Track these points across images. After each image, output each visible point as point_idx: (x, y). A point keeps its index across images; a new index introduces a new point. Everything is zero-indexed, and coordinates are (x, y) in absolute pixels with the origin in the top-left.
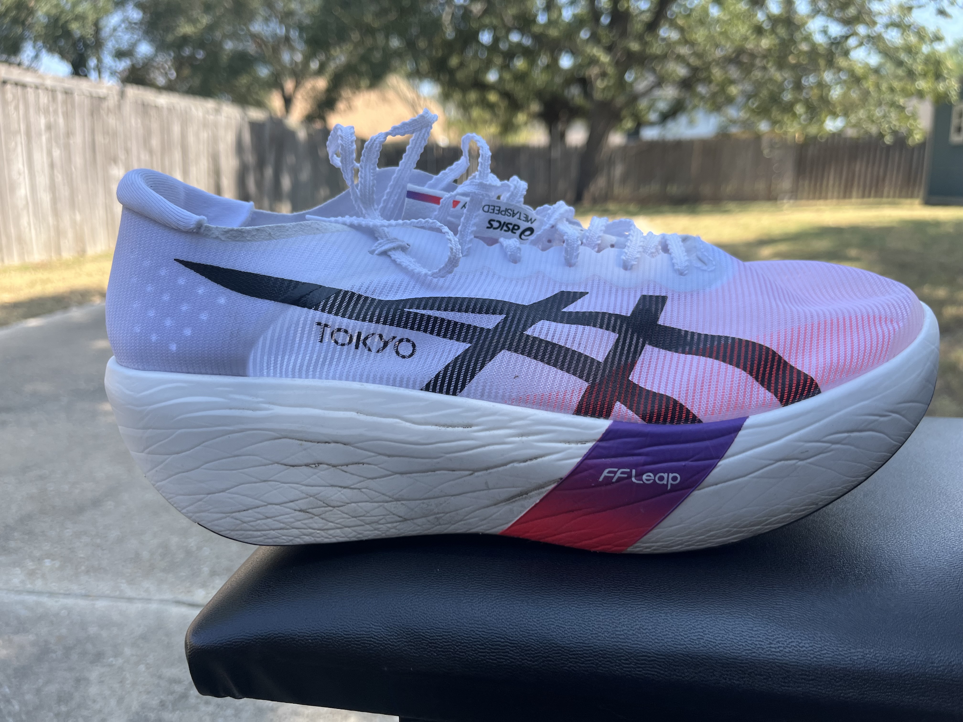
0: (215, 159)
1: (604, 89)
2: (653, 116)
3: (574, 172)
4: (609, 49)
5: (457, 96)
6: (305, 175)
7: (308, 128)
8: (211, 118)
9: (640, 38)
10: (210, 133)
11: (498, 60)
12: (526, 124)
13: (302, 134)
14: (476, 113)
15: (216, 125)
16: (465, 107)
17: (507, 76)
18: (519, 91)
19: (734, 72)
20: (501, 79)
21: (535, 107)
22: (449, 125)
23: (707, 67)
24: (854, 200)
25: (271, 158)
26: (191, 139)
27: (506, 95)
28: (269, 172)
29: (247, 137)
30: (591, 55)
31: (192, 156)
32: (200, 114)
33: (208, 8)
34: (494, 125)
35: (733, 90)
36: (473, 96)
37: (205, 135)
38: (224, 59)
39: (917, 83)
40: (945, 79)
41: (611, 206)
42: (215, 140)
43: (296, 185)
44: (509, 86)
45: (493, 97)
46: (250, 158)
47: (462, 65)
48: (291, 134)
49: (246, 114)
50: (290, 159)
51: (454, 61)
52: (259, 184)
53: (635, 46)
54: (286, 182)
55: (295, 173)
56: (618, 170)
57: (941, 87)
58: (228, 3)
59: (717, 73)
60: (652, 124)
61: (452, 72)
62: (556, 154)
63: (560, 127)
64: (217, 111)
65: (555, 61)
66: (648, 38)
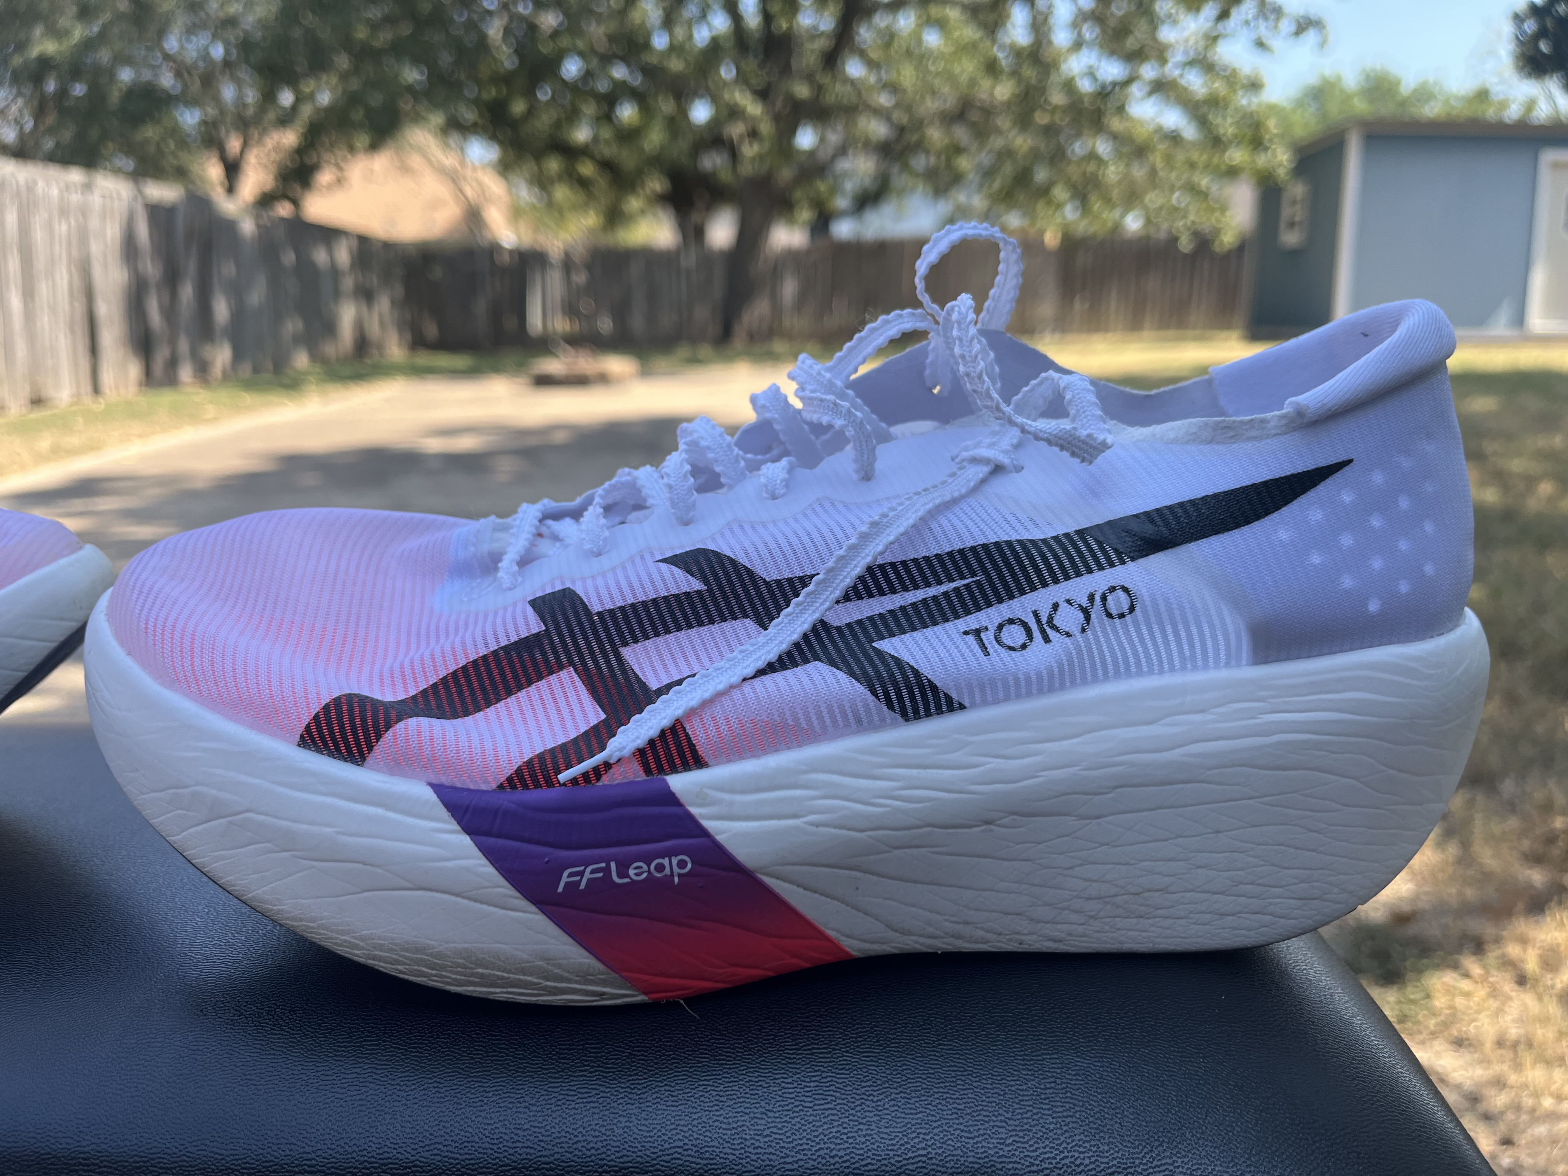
0: (84, 269)
1: (753, 159)
2: (842, 202)
3: (718, 290)
4: (763, 94)
5: (530, 166)
6: (257, 296)
7: (257, 217)
8: (75, 198)
9: (809, 78)
10: (73, 223)
11: (589, 109)
12: (643, 212)
13: (248, 227)
14: (562, 193)
15: (84, 211)
16: (542, 183)
17: (606, 133)
18: (627, 159)
19: (961, 134)
20: (596, 139)
21: (656, 184)
22: (516, 213)
23: (918, 125)
24: (1146, 333)
25: (191, 266)
26: (39, 235)
27: (608, 166)
28: (187, 292)
29: (143, 231)
30: (732, 102)
31: (40, 263)
32: (55, 192)
33: (85, 13)
34: (592, 213)
35: (964, 163)
36: (553, 165)
37: (64, 227)
38: (115, 96)
39: (1227, 154)
40: (1266, 149)
41: (779, 346)
42: (83, 236)
43: (239, 314)
44: (608, 151)
45: (587, 169)
46: (151, 269)
47: (531, 112)
48: (229, 226)
49: (140, 192)
50: (228, 269)
51: (518, 107)
52: (170, 312)
53: (802, 91)
54: (221, 310)
55: (237, 292)
56: (789, 289)
57: (1262, 160)
58: (123, 5)
59: (935, 135)
60: (843, 214)
61: (514, 124)
62: (689, 261)
63: (695, 217)
64: (88, 187)
65: (683, 112)
66: (825, 79)
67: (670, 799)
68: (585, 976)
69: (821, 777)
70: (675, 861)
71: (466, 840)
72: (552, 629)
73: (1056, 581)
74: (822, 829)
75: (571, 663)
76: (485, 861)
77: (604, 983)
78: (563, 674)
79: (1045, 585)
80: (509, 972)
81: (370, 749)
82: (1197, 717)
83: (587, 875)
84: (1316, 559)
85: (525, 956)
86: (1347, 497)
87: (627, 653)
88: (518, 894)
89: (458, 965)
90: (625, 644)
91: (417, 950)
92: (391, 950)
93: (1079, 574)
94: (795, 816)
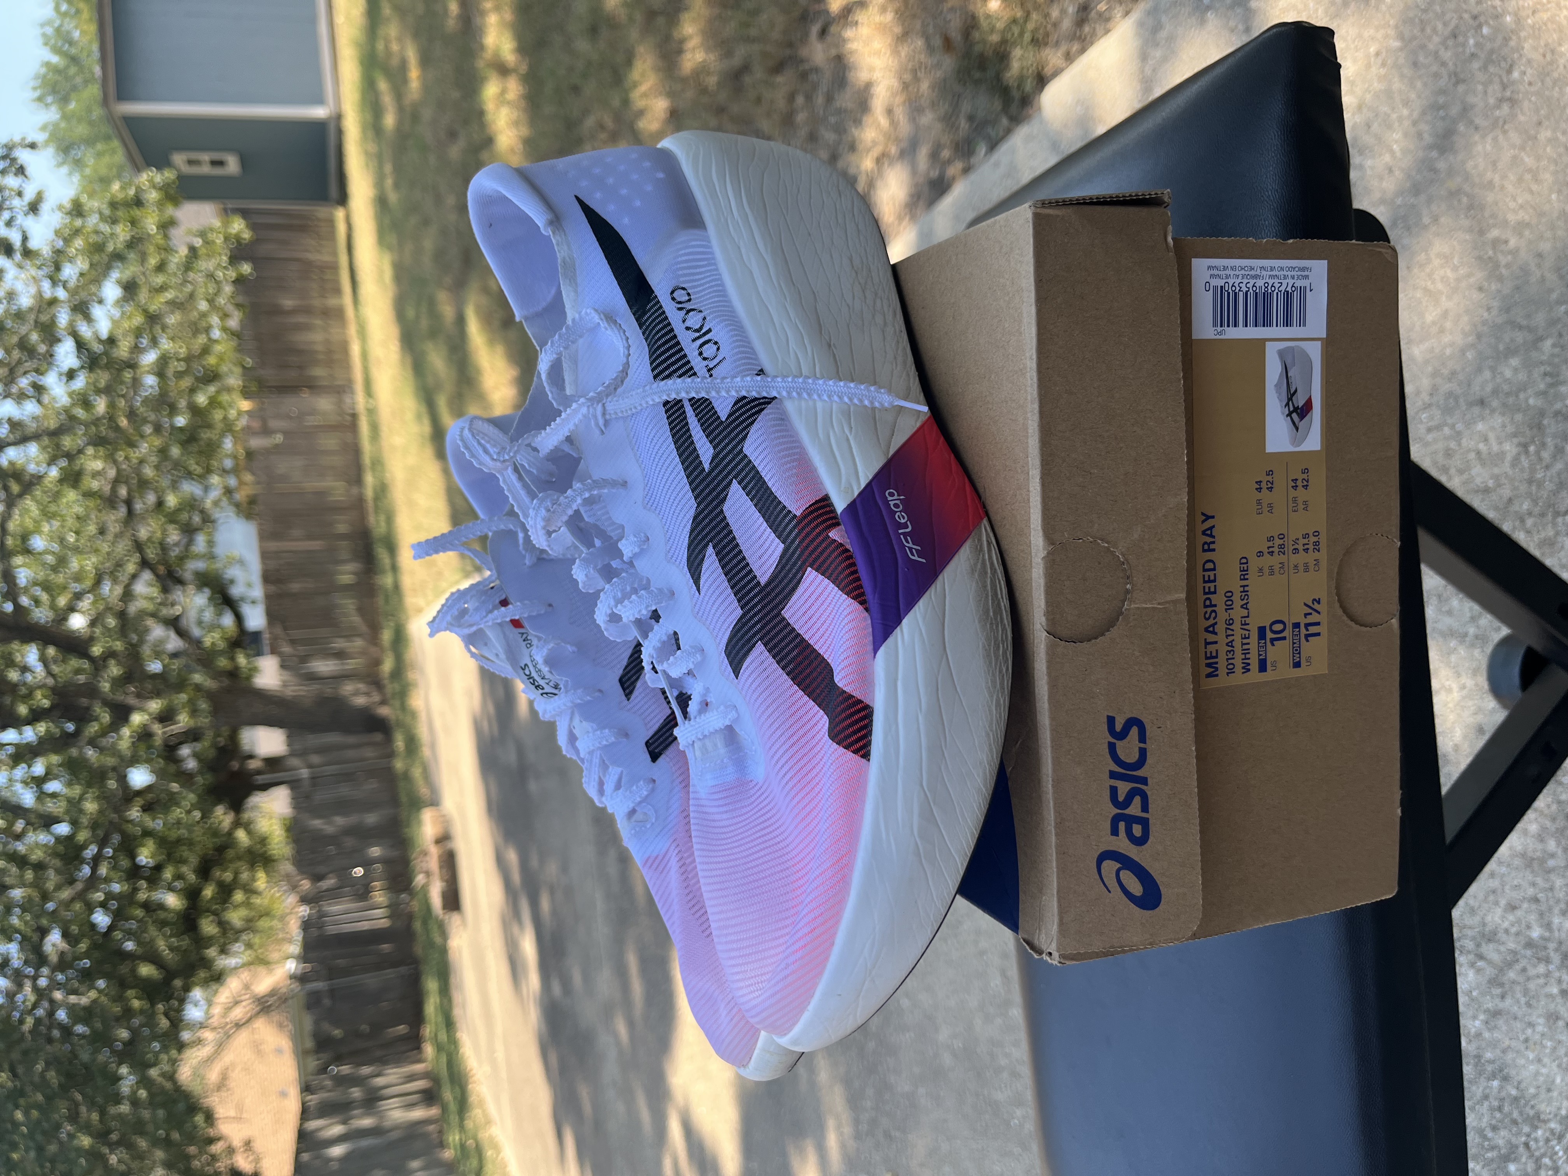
67: (852, 507)
68: (979, 550)
69: (820, 431)
70: (890, 498)
71: (905, 621)
72: (758, 636)
73: (672, 330)
74: (853, 425)
75: (779, 614)
76: (916, 607)
77: (980, 540)
78: (787, 616)
79: (675, 336)
80: (987, 595)
81: (860, 702)
82: (743, 251)
83: (911, 545)
84: (638, 203)
85: (974, 584)
86: (598, 195)
87: (763, 581)
88: (933, 586)
89: (991, 627)
90: (758, 583)
91: (988, 655)
92: (993, 675)
93: (666, 318)
94: (848, 440)
